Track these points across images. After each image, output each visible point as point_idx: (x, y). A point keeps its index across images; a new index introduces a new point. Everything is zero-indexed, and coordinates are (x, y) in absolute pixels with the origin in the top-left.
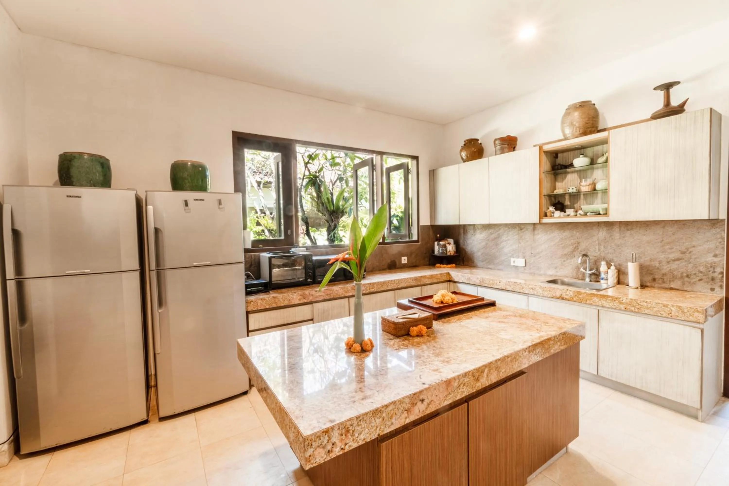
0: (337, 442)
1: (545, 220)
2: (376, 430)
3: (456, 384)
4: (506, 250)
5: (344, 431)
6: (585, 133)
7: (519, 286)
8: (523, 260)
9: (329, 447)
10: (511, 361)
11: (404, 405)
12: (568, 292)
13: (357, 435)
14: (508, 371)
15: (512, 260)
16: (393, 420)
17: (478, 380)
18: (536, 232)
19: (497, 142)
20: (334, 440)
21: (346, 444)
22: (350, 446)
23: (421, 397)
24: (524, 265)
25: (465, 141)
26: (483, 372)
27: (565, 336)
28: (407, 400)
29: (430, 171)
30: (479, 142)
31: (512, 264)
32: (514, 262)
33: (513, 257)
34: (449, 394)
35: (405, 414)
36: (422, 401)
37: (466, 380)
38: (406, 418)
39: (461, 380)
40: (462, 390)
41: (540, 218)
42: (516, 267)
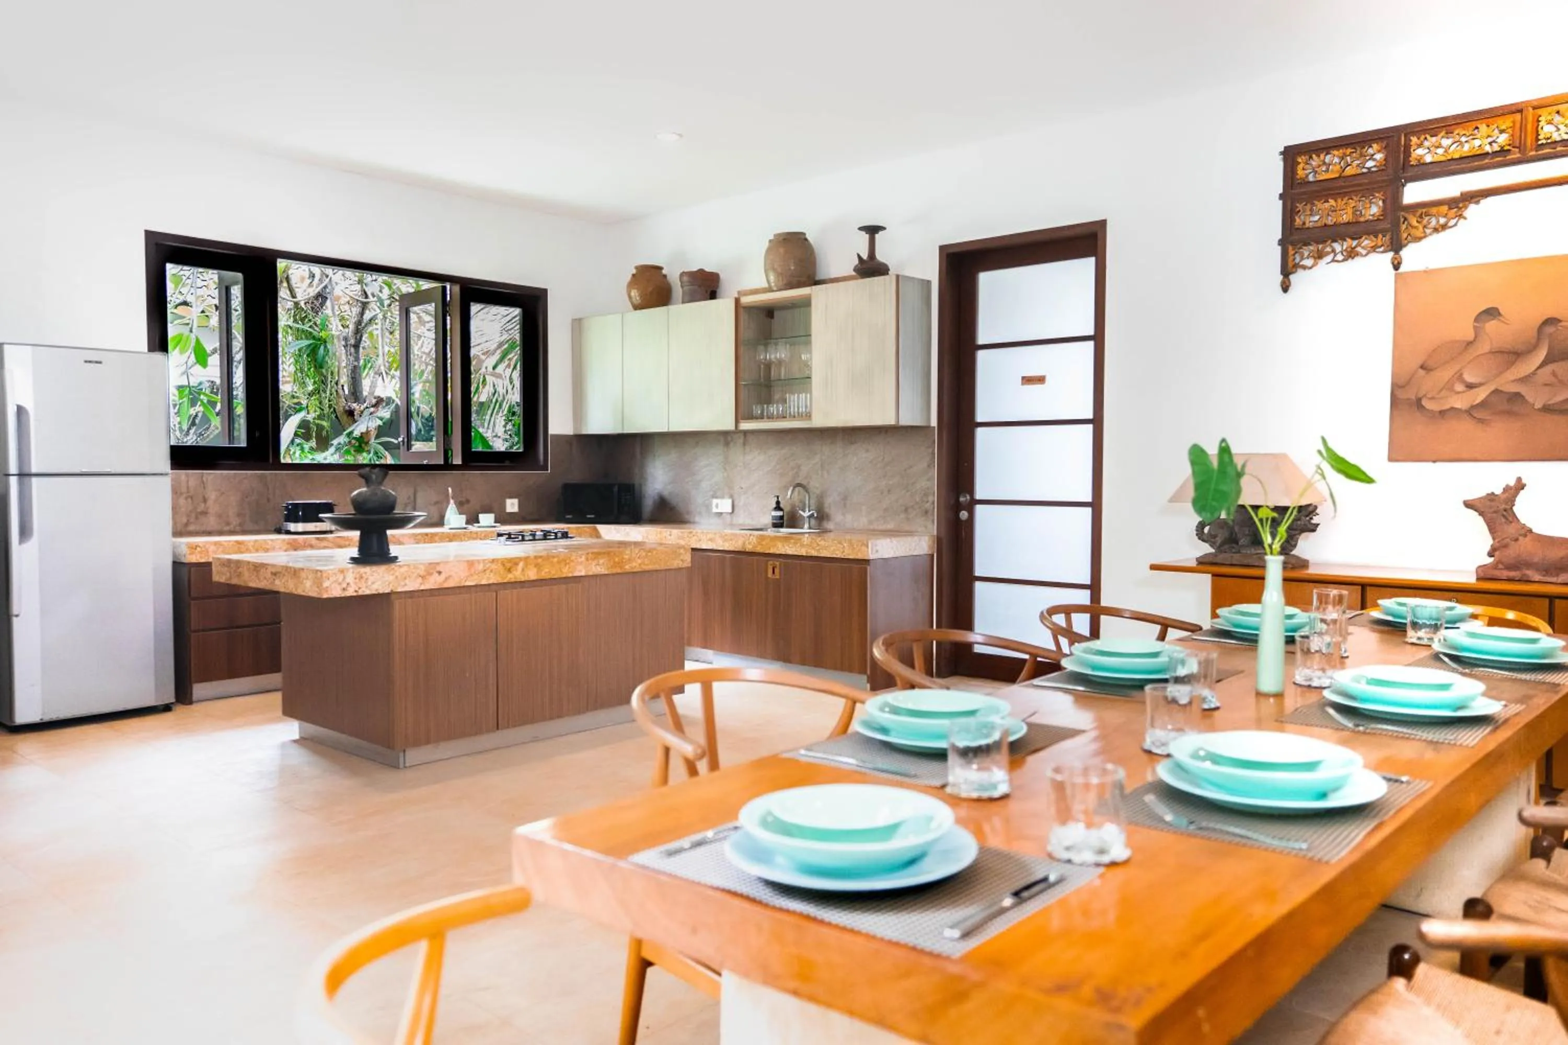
0: (352, 584)
1: (745, 426)
2: (389, 585)
3: (481, 567)
4: (705, 485)
5: (358, 576)
6: (790, 286)
7: (695, 537)
8: (729, 501)
9: (344, 585)
10: (559, 562)
11: (418, 571)
12: (752, 537)
13: (370, 583)
14: (553, 572)
15: (715, 501)
16: (407, 581)
17: (509, 570)
18: (747, 448)
19: (685, 278)
20: (348, 580)
21: (360, 588)
22: (364, 591)
23: (438, 569)
24: (730, 510)
25: (637, 268)
26: (516, 564)
27: (650, 554)
28: (422, 567)
29: (574, 320)
30: (664, 272)
31: (715, 510)
32: (717, 506)
33: (717, 498)
34: (472, 575)
35: (420, 580)
36: (440, 573)
37: (494, 566)
38: (421, 584)
39: (487, 566)
40: (487, 575)
41: (737, 422)
42: (720, 514)
